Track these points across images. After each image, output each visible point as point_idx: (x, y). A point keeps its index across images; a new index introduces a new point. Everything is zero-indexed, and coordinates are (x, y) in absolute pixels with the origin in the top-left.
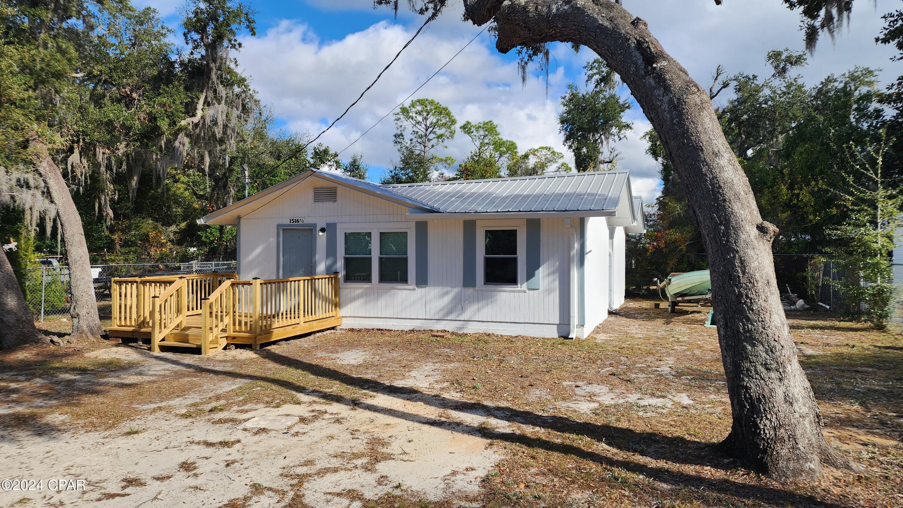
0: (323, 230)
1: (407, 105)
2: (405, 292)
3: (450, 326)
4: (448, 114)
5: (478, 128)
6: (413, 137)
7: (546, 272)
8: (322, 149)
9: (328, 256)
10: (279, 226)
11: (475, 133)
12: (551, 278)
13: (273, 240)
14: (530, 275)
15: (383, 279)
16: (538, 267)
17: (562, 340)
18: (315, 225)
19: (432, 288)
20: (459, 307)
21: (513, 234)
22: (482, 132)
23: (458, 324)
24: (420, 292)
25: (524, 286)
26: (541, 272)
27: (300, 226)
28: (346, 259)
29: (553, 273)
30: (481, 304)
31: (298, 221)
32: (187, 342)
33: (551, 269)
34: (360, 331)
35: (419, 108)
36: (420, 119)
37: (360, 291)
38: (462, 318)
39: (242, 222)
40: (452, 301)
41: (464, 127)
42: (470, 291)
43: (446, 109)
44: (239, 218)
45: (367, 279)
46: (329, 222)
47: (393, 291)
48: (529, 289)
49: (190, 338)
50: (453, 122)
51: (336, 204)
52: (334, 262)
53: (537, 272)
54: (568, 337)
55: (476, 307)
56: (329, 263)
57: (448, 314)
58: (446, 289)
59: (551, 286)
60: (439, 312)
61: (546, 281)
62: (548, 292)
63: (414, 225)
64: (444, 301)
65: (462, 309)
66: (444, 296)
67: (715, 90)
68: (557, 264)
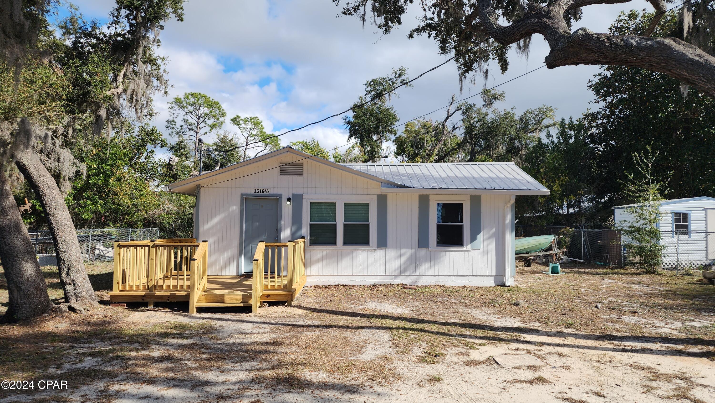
0: (289, 200)
1: (181, 96)
2: (366, 253)
3: (407, 281)
4: (219, 108)
5: (246, 121)
6: (183, 124)
7: (485, 237)
8: (149, 129)
9: (293, 223)
10: (242, 195)
11: (243, 126)
12: (489, 241)
13: (235, 208)
14: (473, 239)
15: (346, 242)
16: (479, 232)
17: (499, 289)
18: (281, 196)
19: (391, 250)
20: (414, 265)
21: (459, 206)
22: (249, 125)
23: (413, 278)
24: (381, 253)
25: (469, 247)
26: (481, 237)
27: (266, 195)
28: (311, 225)
29: (490, 237)
30: (432, 263)
31: (263, 191)
32: (223, 302)
33: (489, 235)
34: (326, 287)
35: (192, 100)
36: (191, 108)
37: (325, 253)
38: (417, 273)
39: (202, 190)
40: (408, 259)
41: (233, 120)
42: (423, 252)
43: (217, 103)
44: (198, 187)
45: (333, 242)
46: (295, 192)
47: (355, 254)
48: (473, 249)
49: (225, 298)
50: (223, 114)
51: (302, 178)
52: (300, 228)
53: (478, 236)
54: (504, 285)
55: (429, 265)
56: (294, 229)
57: (404, 271)
58: (403, 251)
59: (489, 247)
60: (397, 270)
61: (486, 243)
62: (486, 252)
63: (375, 197)
64: (401, 261)
65: (417, 266)
66: (401, 256)
67: (451, 112)
68: (494, 230)
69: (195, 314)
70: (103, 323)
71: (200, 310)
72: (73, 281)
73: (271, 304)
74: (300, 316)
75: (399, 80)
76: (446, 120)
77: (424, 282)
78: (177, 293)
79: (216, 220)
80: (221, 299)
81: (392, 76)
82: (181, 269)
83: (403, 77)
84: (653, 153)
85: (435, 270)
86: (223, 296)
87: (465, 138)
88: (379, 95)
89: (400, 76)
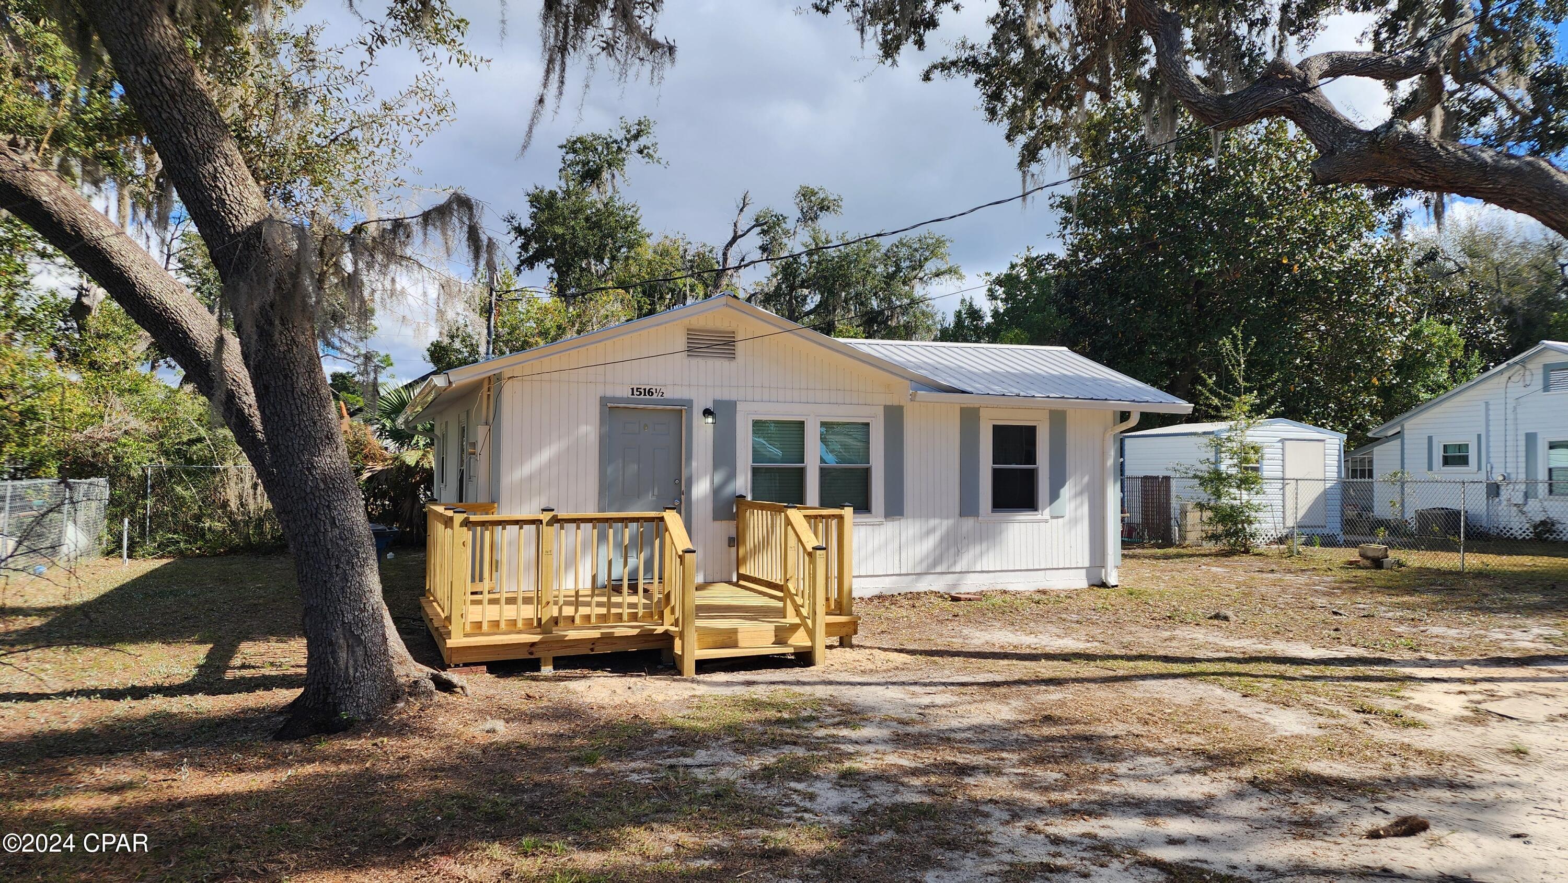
0: (707, 412)
2: (863, 529)
3: (938, 584)
7: (1073, 492)
9: (716, 466)
10: (604, 401)
12: (1079, 500)
13: (586, 431)
14: (1054, 496)
16: (1062, 484)
17: (1096, 591)
18: (689, 403)
19: (910, 521)
20: (952, 551)
21: (1030, 432)
23: (949, 579)
24: (891, 528)
25: (1047, 513)
26: (1066, 492)
27: (656, 402)
28: (755, 471)
29: (1081, 493)
30: (984, 545)
31: (650, 392)
32: (735, 645)
33: (1079, 488)
38: (958, 569)
39: (508, 386)
40: (942, 540)
42: (969, 523)
44: (498, 378)
46: (718, 397)
48: (1052, 517)
51: (733, 364)
52: (732, 476)
53: (1062, 491)
54: (1104, 585)
55: (978, 549)
56: (718, 478)
57: (935, 564)
58: (933, 522)
59: (1079, 512)
60: (921, 561)
61: (1073, 505)
62: (1074, 521)
64: (930, 543)
65: (958, 553)
66: (929, 533)
67: (742, 227)
68: (1086, 479)
69: (695, 676)
75: (634, 146)
76: (731, 243)
77: (970, 585)
78: (620, 632)
81: (619, 135)
83: (643, 141)
85: (988, 562)
86: (735, 631)
88: (591, 175)
89: (636, 137)
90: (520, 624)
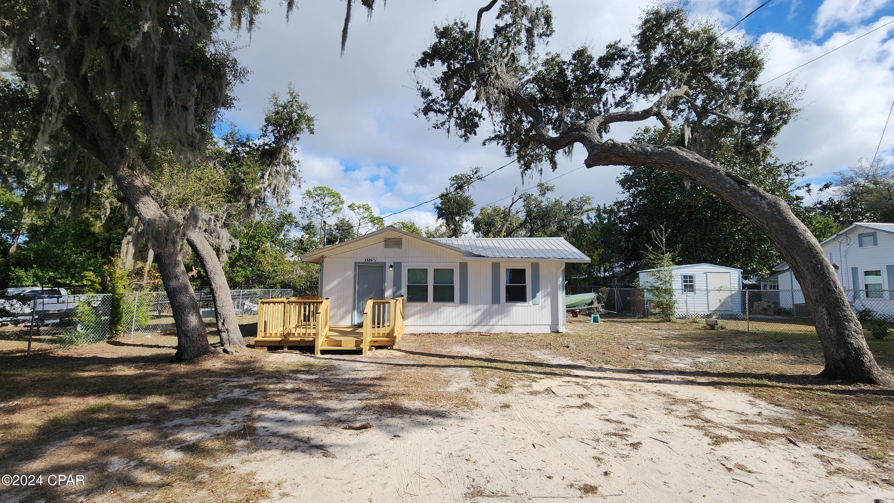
0: (391, 266)
1: (311, 189)
2: (451, 308)
3: (483, 330)
4: (339, 198)
5: (359, 207)
6: (312, 210)
7: (543, 295)
8: (287, 213)
9: (394, 285)
10: (356, 263)
11: (357, 211)
12: (546, 298)
13: (350, 274)
14: (534, 296)
15: (435, 300)
16: (538, 292)
17: (554, 335)
18: (385, 264)
19: (471, 305)
20: (488, 317)
21: (523, 271)
22: (362, 210)
23: (487, 328)
24: (462, 309)
25: (531, 303)
26: (539, 295)
27: (373, 263)
28: (408, 286)
29: (547, 295)
30: (503, 315)
31: (371, 260)
33: (546, 293)
34: (420, 334)
35: (319, 192)
36: (318, 198)
37: (419, 308)
38: (491, 324)
39: (325, 260)
40: (484, 313)
41: (350, 206)
42: (495, 307)
43: (337, 194)
44: (323, 257)
45: (426, 300)
46: (396, 261)
47: (442, 308)
48: (533, 305)
49: (342, 343)
50: (342, 202)
51: (401, 250)
52: (399, 288)
53: (537, 294)
54: (557, 332)
55: (500, 317)
56: (395, 289)
57: (481, 322)
58: (480, 306)
59: (546, 303)
60: (475, 321)
61: (543, 300)
62: (543, 307)
63: (458, 265)
64: (478, 314)
65: (491, 318)
66: (478, 310)
67: (515, 199)
68: (549, 289)
69: (319, 355)
70: (249, 362)
71: (323, 352)
72: (227, 329)
73: (377, 348)
74: (400, 358)
75: (475, 176)
76: (511, 206)
77: (496, 330)
78: (306, 339)
79: (335, 283)
80: (339, 343)
81: (470, 173)
82: (309, 321)
83: (478, 174)
84: (666, 231)
85: (504, 321)
86: (341, 341)
87: (526, 219)
88: (460, 187)
89: (476, 173)
90: (278, 335)
